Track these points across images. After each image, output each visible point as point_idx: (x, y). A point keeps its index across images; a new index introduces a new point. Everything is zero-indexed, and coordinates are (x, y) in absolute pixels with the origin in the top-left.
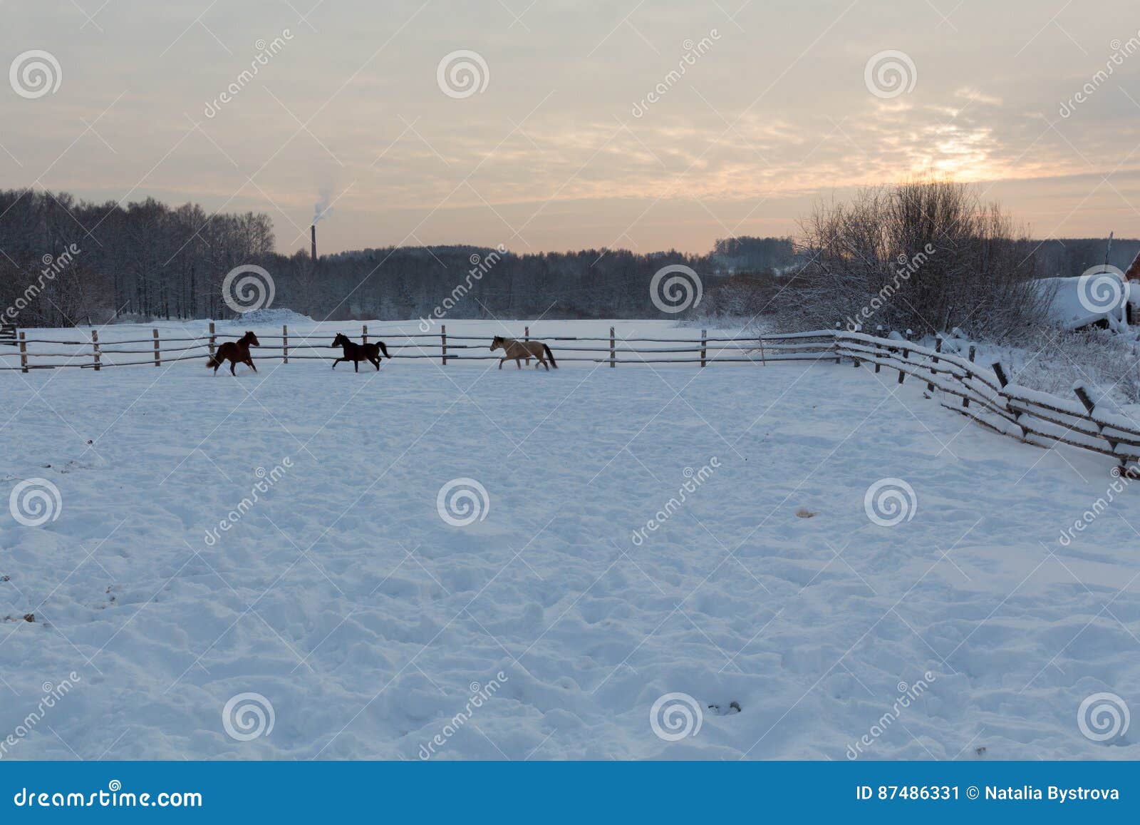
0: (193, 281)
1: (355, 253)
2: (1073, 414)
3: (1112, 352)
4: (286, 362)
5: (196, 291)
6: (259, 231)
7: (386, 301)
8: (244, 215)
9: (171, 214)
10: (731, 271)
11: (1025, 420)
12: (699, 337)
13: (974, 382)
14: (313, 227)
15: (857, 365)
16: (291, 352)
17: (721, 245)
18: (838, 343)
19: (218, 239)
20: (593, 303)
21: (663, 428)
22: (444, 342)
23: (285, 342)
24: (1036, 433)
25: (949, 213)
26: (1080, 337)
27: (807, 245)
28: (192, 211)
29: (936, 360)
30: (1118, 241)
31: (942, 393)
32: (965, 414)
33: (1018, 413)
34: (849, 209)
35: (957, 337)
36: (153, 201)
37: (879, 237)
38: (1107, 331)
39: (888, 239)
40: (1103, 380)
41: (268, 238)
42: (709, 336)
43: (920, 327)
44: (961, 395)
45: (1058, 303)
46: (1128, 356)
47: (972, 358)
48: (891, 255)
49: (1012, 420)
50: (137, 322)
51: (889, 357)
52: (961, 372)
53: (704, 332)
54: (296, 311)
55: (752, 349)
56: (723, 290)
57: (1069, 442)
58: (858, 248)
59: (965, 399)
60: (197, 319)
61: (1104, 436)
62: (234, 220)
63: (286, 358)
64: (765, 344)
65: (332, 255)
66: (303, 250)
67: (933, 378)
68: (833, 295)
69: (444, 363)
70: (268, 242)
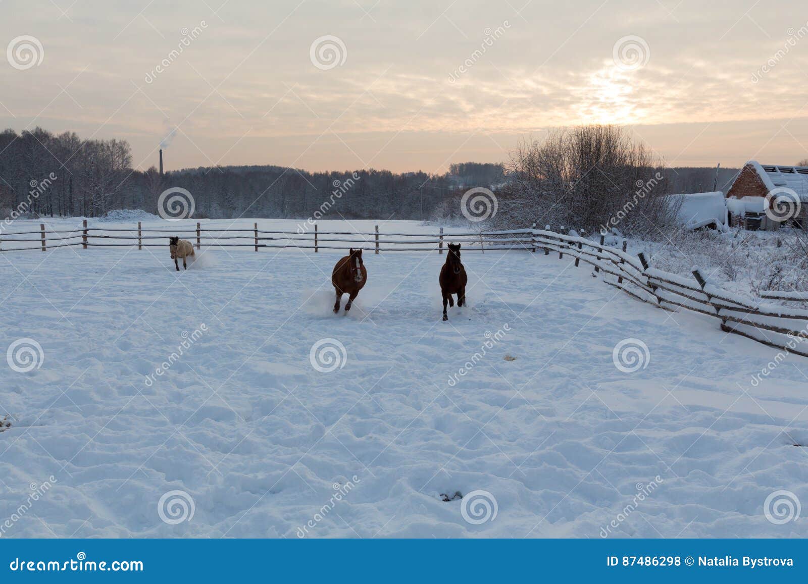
0: (71, 188)
1: (192, 170)
2: (691, 289)
3: (718, 246)
4: (140, 248)
5: (73, 196)
6: (120, 153)
7: (215, 205)
8: (109, 141)
9: (54, 139)
10: (460, 187)
11: (660, 292)
12: (438, 233)
13: (626, 266)
14: (161, 150)
15: (547, 253)
16: (144, 242)
17: (453, 168)
18: (534, 238)
19: (89, 158)
20: (363, 208)
21: (412, 297)
22: (256, 235)
23: (140, 234)
24: (667, 301)
25: (610, 148)
26: (697, 235)
27: (513, 169)
28: (70, 137)
29: (600, 250)
30: (723, 169)
31: (604, 273)
32: (619, 288)
33: (655, 287)
34: (542, 144)
35: (615, 234)
36: (41, 130)
37: (563, 165)
38: (715, 231)
39: (569, 166)
40: (713, 264)
41: (126, 159)
42: (445, 232)
43: (590, 227)
44: (617, 275)
45: (684, 211)
46: (729, 248)
47: (624, 249)
48: (571, 177)
49: (651, 292)
50: (29, 218)
51: (568, 248)
52: (617, 259)
53: (442, 229)
54: (147, 211)
55: (474, 242)
56: (455, 200)
57: (688, 308)
58: (548, 172)
59: (619, 278)
60: (74, 217)
61: (711, 303)
62: (102, 145)
63: (140, 246)
64: (483, 238)
65: (174, 171)
66: (153, 167)
67: (598, 263)
68: (530, 204)
69: (256, 250)
70: (127, 161)
